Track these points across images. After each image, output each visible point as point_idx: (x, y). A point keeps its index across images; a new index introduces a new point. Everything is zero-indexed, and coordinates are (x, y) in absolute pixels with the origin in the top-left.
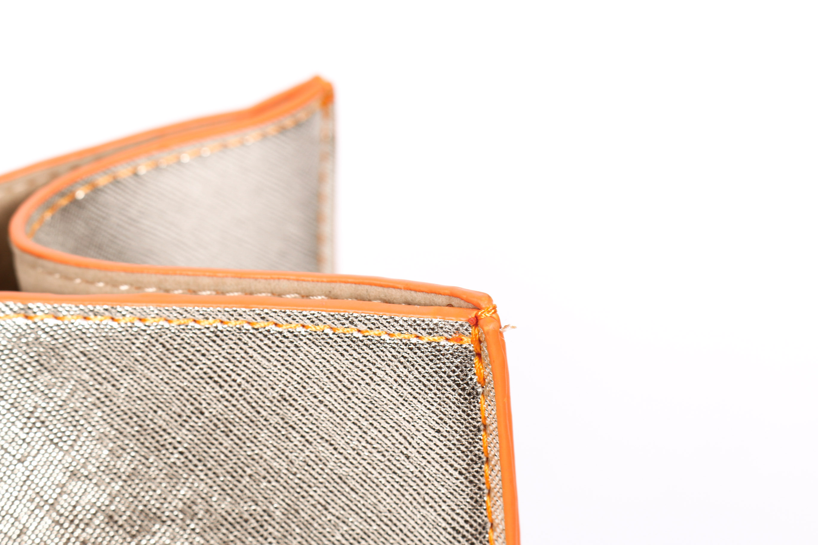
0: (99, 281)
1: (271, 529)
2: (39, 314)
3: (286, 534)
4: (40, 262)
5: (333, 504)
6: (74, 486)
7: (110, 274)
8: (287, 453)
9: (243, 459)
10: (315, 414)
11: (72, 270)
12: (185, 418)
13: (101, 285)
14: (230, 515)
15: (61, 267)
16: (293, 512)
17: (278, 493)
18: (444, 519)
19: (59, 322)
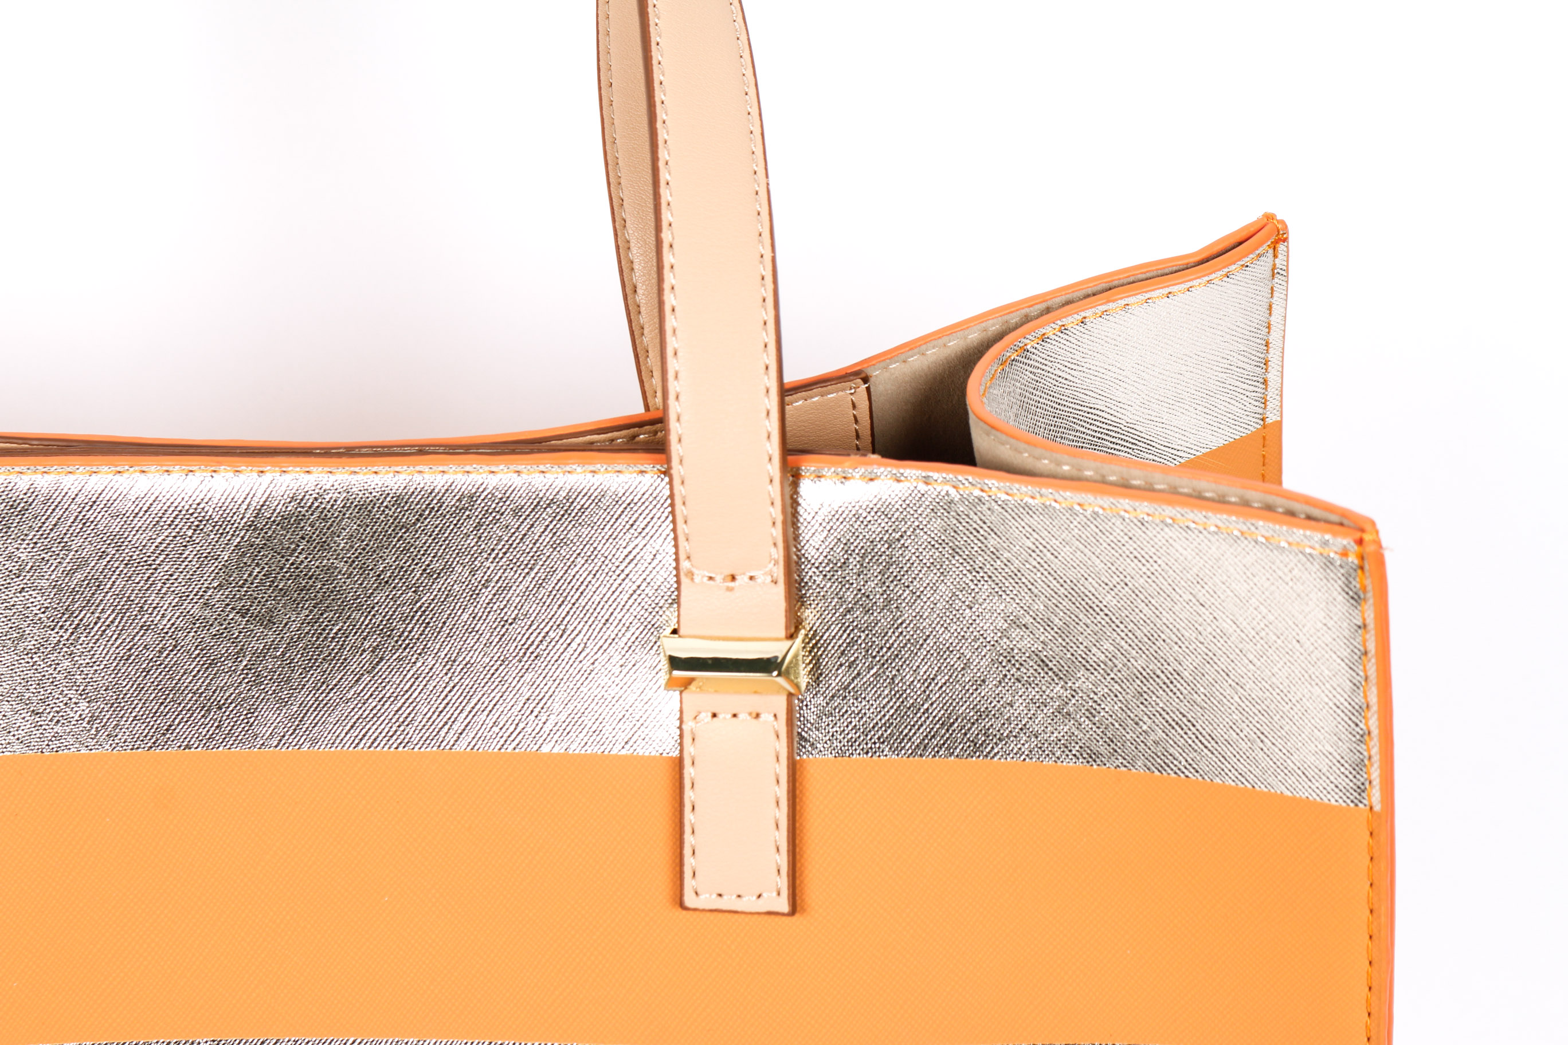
0: (1045, 458)
1: (1179, 686)
2: (994, 489)
3: (1192, 691)
4: (994, 432)
5: (1233, 671)
6: (1015, 633)
7: (1054, 455)
8: (1196, 625)
9: (1158, 626)
10: (1222, 597)
11: (1022, 446)
12: (1112, 586)
13: (1046, 462)
14: (1144, 670)
15: (1013, 441)
16: (1200, 674)
17: (1187, 657)
18: (1327, 696)
19: (1010, 498)
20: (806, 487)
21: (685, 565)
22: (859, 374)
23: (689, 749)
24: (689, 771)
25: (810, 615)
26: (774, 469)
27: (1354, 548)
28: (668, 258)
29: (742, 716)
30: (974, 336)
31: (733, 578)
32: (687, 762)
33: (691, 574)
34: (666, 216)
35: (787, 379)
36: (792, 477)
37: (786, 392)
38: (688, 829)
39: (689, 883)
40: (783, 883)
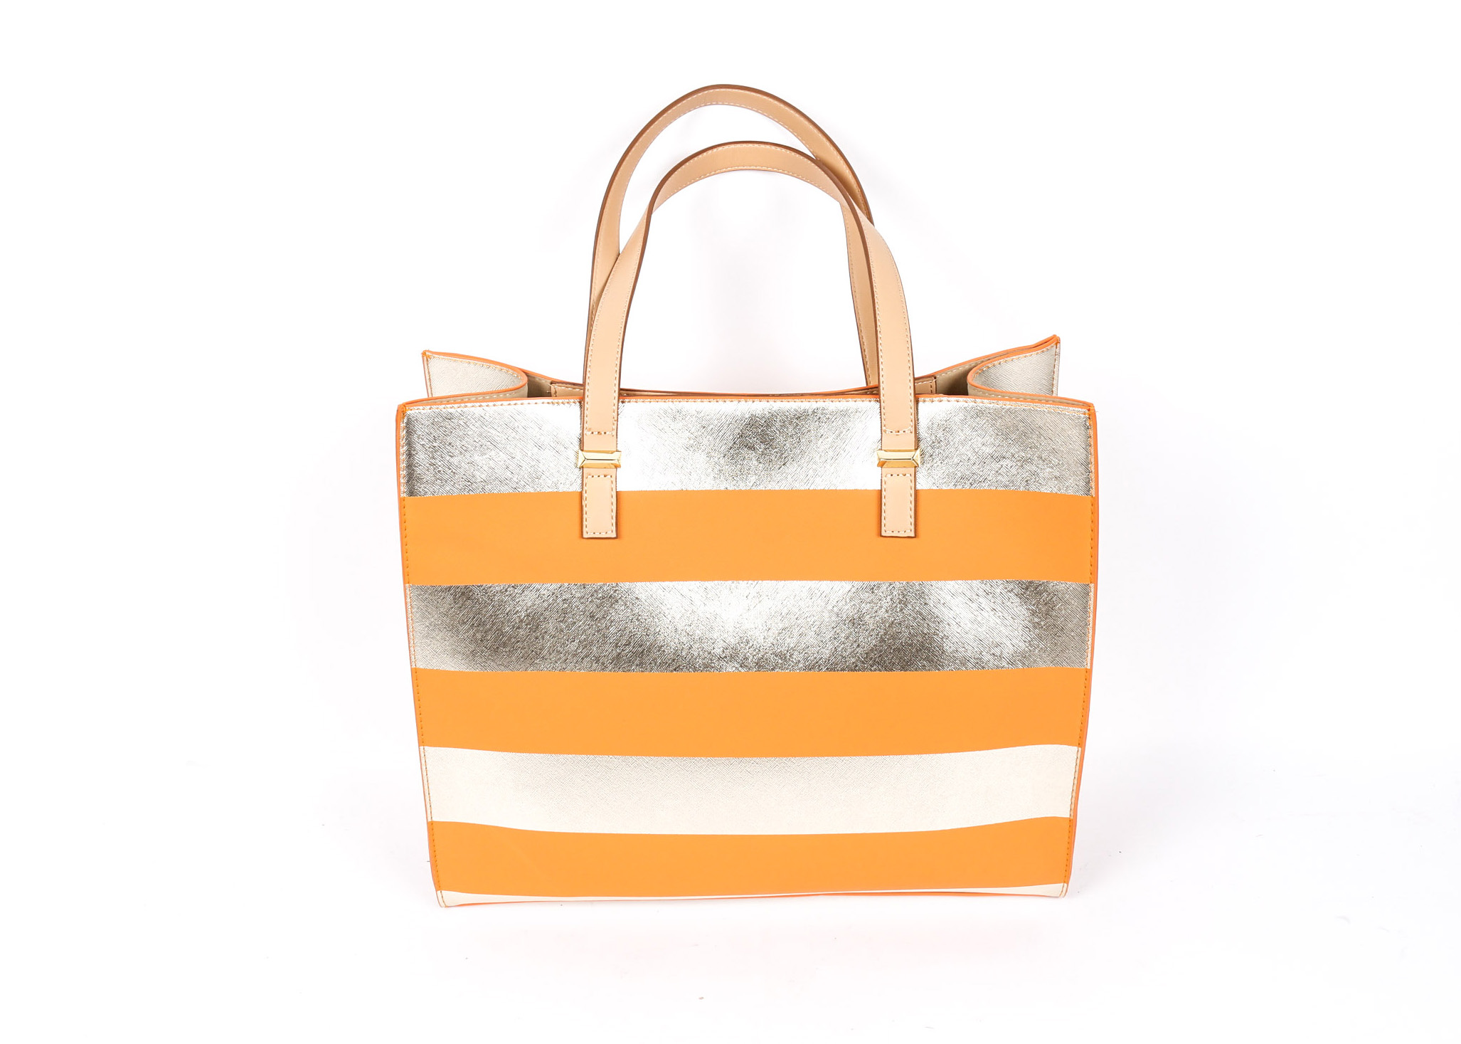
2: (976, 400)
4: (976, 387)
19: (981, 402)
20: (921, 404)
21: (884, 428)
22: (933, 376)
23: (884, 486)
24: (884, 493)
25: (921, 444)
26: (912, 398)
27: (1087, 412)
28: (879, 335)
29: (901, 475)
30: (967, 367)
31: (898, 432)
32: (883, 490)
33: (885, 431)
34: (878, 324)
35: (916, 376)
36: (917, 402)
37: (915, 379)
38: (883, 511)
39: (883, 528)
40: (912, 528)
